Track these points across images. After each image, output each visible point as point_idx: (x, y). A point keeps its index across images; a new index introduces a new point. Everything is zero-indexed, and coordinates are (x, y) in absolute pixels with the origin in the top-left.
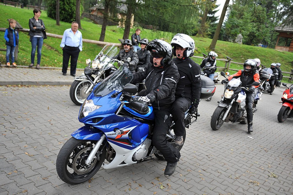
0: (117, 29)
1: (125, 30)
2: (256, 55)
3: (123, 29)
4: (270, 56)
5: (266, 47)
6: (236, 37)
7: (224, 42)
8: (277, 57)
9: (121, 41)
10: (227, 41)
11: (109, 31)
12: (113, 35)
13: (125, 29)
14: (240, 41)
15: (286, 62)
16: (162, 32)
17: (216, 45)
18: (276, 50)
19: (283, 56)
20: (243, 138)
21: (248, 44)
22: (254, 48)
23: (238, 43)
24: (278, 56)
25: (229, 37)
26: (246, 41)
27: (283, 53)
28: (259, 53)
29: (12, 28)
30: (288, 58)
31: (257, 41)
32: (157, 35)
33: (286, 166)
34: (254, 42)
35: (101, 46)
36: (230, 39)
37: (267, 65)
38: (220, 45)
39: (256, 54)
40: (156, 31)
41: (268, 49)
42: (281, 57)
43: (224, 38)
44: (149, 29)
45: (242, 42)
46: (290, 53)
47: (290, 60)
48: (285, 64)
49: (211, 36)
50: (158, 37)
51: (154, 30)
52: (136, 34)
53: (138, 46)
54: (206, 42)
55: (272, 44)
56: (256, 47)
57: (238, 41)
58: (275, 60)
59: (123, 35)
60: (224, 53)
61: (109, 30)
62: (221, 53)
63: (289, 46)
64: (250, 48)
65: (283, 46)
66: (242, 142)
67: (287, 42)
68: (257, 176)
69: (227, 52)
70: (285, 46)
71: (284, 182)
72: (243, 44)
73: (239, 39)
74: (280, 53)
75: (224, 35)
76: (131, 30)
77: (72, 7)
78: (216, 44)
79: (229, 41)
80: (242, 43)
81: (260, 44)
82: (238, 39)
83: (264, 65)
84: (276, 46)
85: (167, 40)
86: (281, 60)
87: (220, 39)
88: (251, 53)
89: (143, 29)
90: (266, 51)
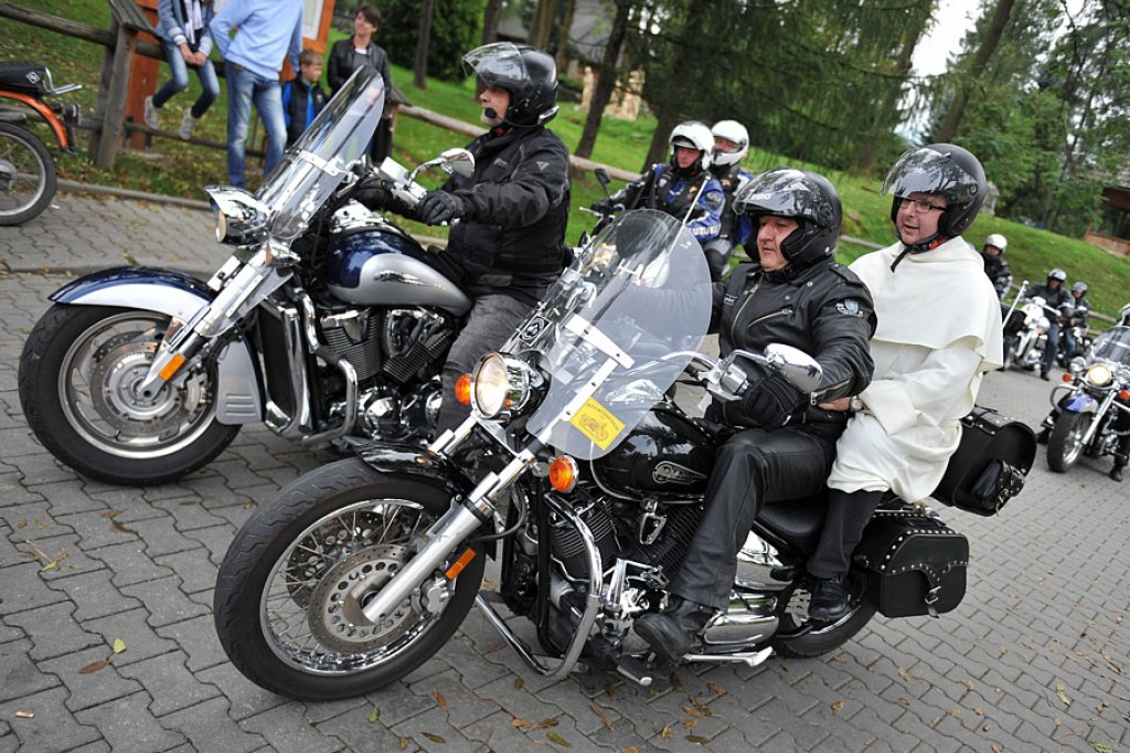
2: (1044, 259)
4: (1088, 270)
22: (1041, 237)
29: (306, 82)
42: (1119, 274)
58: (1103, 285)
64: (1027, 235)
77: (457, 27)
90: (1077, 252)
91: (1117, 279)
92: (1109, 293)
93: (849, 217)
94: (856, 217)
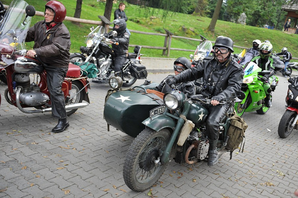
0: (97, 3)
1: (106, 5)
3: (104, 4)
4: (277, 40)
5: (273, 29)
6: (239, 17)
7: (226, 22)
8: (285, 40)
9: (101, 19)
10: (228, 21)
11: (87, 5)
12: (92, 11)
13: (107, 3)
14: (244, 22)
15: (295, 46)
16: (151, 9)
17: (216, 25)
19: (292, 39)
21: (252, 25)
22: (260, 30)
23: (241, 24)
24: (286, 39)
25: (231, 16)
26: (250, 21)
27: (292, 35)
28: (265, 35)
30: (296, 42)
31: (263, 22)
32: (146, 12)
33: (292, 164)
34: (259, 23)
35: (76, 24)
36: (233, 19)
38: (221, 26)
39: (261, 36)
40: (145, 7)
41: (275, 30)
42: (289, 40)
43: (225, 18)
44: (136, 5)
45: (246, 23)
48: (294, 48)
49: (210, 15)
50: (147, 15)
51: (142, 6)
52: (119, 10)
54: (204, 21)
55: (280, 26)
56: (261, 28)
57: (241, 22)
58: (282, 44)
59: (104, 11)
61: (87, 4)
64: (255, 30)
68: (260, 177)
69: (228, 34)
70: (294, 28)
71: (290, 183)
72: (247, 25)
73: (242, 19)
74: (288, 35)
75: (226, 14)
76: (114, 5)
78: (215, 24)
79: (231, 21)
80: (245, 24)
81: (266, 25)
82: (241, 19)
85: (159, 18)
86: (289, 44)
87: (220, 19)
88: (256, 35)
89: (128, 5)
90: (273, 34)
91: (288, 42)
93: (190, 30)
94: (193, 30)
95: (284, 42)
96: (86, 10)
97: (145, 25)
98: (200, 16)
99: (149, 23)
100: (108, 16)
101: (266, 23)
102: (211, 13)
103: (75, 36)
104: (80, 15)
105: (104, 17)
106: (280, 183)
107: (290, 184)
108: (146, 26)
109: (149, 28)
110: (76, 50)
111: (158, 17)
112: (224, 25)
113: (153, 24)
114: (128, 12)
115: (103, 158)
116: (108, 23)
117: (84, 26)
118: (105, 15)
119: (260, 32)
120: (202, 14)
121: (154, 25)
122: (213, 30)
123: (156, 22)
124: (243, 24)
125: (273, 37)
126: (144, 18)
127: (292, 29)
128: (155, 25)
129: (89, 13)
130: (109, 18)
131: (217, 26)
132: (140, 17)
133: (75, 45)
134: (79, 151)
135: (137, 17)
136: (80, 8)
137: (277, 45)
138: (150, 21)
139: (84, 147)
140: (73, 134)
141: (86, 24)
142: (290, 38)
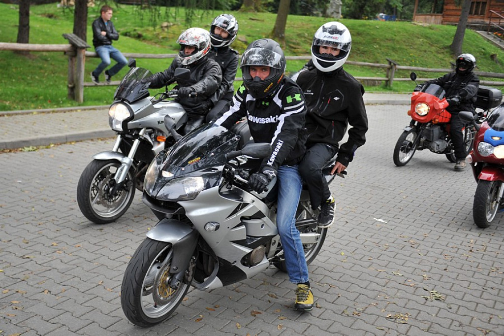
0: (58, 11)
1: (76, 12)
2: (374, 39)
3: (71, 11)
4: (404, 39)
5: (395, 20)
6: (328, 5)
7: (304, 17)
8: (418, 38)
9: (69, 39)
10: (309, 15)
11: (40, 16)
12: (49, 26)
13: (76, 8)
14: (338, 13)
15: (439, 47)
16: (163, 10)
17: (287, 25)
18: (415, 23)
19: (432, 34)
20: (365, 225)
21: (355, 18)
22: (369, 25)
23: (333, 18)
24: (420, 37)
25: (313, 5)
26: (350, 11)
27: (430, 28)
28: (381, 33)
30: (441, 38)
31: (374, 9)
32: (152, 16)
33: (460, 271)
34: (368, 12)
35: (23, 54)
36: (317, 10)
37: (399, 59)
38: (296, 26)
39: (375, 37)
40: (149, 8)
41: (398, 22)
42: (427, 37)
43: (303, 10)
44: (132, 4)
45: (342, 14)
46: (445, 26)
47: (446, 41)
48: (438, 52)
49: (274, 8)
50: (155, 21)
51: (144, 6)
52: (101, 20)
53: (110, 46)
54: (263, 21)
55: (406, 12)
56: (372, 22)
57: (333, 13)
58: (415, 47)
59: (73, 23)
60: (305, 42)
61: (38, 14)
62: (298, 44)
63: (441, 13)
64: (360, 26)
65: (429, 13)
66: (362, 233)
67: (436, 3)
68: (401, 303)
70: (434, 13)
71: (460, 306)
72: (344, 17)
73: (334, 7)
74: (423, 29)
75: (302, 3)
76: (90, 10)
78: (285, 23)
79: (313, 15)
80: (342, 16)
81: (381, 14)
82: (332, 8)
83: (394, 59)
84: (414, 14)
85: (177, 25)
86: (428, 44)
87: (294, 12)
88: (363, 36)
89: (117, 7)
90: (395, 29)
91: (425, 40)
92: (421, 51)
93: (239, 40)
94: (244, 40)
95: (419, 42)
96: (38, 26)
97: (153, 41)
98: (254, 12)
99: (161, 37)
100: (82, 32)
101: (379, 10)
102: (275, 3)
103: (23, 77)
104: (28, 37)
105: (74, 35)
106: (440, 308)
107: (459, 308)
108: (156, 43)
109: (162, 45)
110: (27, 104)
111: (176, 23)
112: (302, 23)
113: (167, 36)
114: (118, 19)
115: (102, 302)
116: (84, 45)
117: (39, 57)
118: (75, 32)
119: (371, 29)
120: (259, 7)
121: (169, 38)
122: (283, 35)
123: (174, 34)
124: (337, 17)
125: (396, 34)
126: (151, 28)
127: (430, 17)
128: (173, 38)
129: (44, 30)
130: (83, 37)
131: (289, 27)
132: (142, 27)
133: (24, 95)
134: (56, 295)
135: (137, 28)
136: (26, 23)
137: (406, 50)
138: (161, 33)
139: (64, 285)
140: (40, 265)
141: (41, 53)
142: (428, 34)
